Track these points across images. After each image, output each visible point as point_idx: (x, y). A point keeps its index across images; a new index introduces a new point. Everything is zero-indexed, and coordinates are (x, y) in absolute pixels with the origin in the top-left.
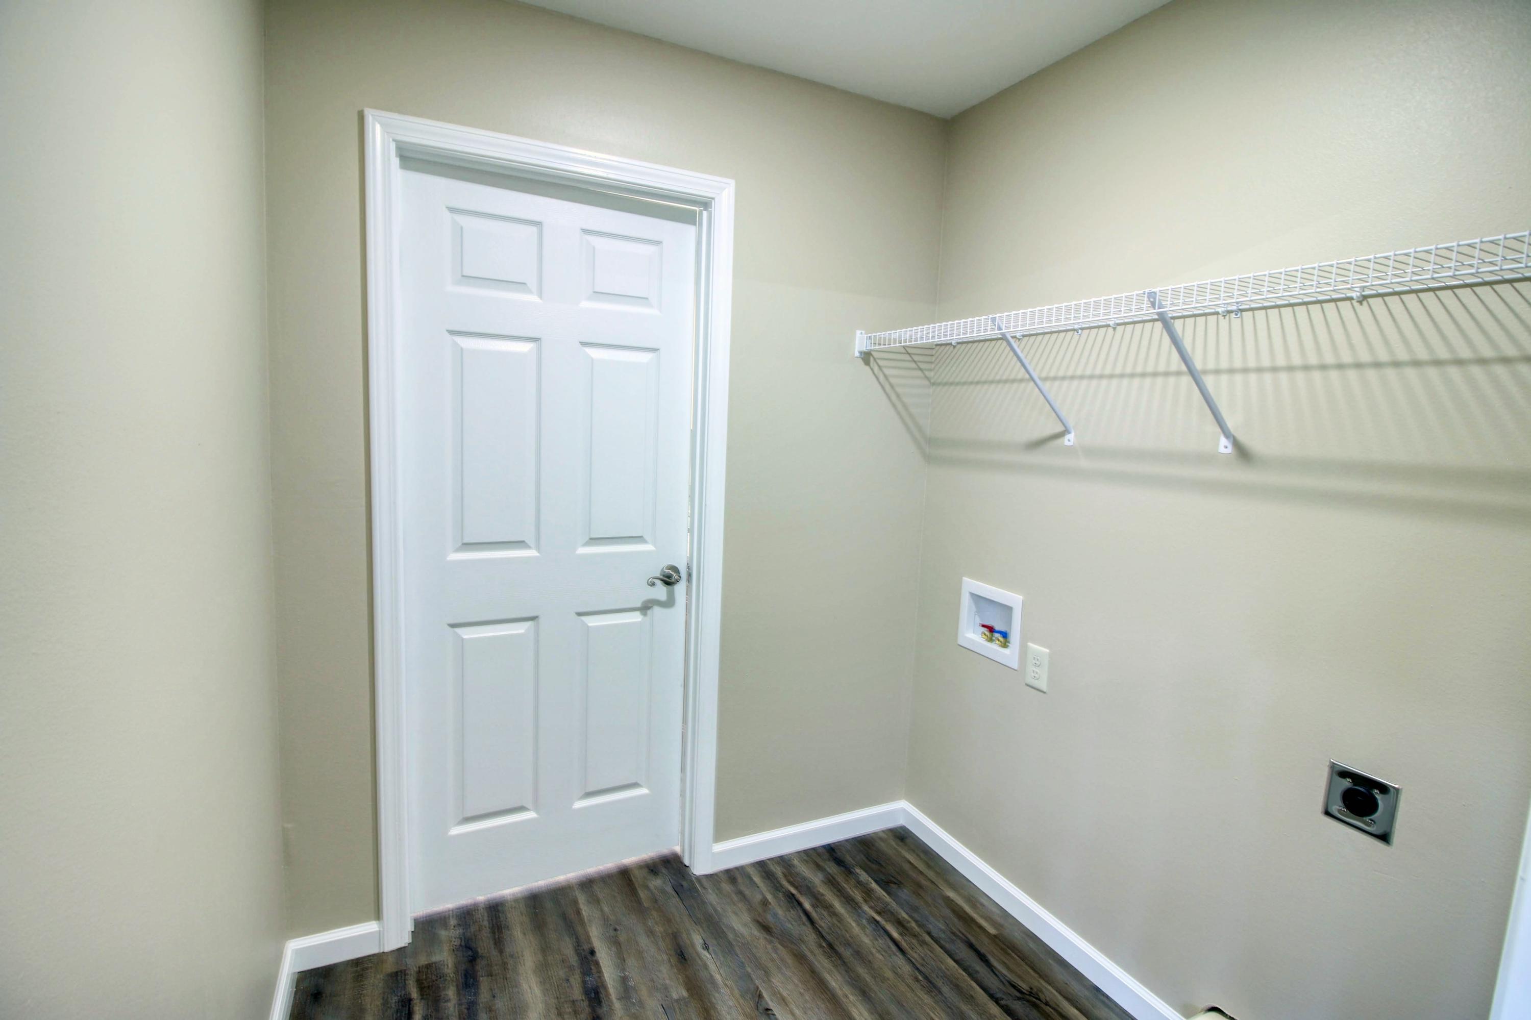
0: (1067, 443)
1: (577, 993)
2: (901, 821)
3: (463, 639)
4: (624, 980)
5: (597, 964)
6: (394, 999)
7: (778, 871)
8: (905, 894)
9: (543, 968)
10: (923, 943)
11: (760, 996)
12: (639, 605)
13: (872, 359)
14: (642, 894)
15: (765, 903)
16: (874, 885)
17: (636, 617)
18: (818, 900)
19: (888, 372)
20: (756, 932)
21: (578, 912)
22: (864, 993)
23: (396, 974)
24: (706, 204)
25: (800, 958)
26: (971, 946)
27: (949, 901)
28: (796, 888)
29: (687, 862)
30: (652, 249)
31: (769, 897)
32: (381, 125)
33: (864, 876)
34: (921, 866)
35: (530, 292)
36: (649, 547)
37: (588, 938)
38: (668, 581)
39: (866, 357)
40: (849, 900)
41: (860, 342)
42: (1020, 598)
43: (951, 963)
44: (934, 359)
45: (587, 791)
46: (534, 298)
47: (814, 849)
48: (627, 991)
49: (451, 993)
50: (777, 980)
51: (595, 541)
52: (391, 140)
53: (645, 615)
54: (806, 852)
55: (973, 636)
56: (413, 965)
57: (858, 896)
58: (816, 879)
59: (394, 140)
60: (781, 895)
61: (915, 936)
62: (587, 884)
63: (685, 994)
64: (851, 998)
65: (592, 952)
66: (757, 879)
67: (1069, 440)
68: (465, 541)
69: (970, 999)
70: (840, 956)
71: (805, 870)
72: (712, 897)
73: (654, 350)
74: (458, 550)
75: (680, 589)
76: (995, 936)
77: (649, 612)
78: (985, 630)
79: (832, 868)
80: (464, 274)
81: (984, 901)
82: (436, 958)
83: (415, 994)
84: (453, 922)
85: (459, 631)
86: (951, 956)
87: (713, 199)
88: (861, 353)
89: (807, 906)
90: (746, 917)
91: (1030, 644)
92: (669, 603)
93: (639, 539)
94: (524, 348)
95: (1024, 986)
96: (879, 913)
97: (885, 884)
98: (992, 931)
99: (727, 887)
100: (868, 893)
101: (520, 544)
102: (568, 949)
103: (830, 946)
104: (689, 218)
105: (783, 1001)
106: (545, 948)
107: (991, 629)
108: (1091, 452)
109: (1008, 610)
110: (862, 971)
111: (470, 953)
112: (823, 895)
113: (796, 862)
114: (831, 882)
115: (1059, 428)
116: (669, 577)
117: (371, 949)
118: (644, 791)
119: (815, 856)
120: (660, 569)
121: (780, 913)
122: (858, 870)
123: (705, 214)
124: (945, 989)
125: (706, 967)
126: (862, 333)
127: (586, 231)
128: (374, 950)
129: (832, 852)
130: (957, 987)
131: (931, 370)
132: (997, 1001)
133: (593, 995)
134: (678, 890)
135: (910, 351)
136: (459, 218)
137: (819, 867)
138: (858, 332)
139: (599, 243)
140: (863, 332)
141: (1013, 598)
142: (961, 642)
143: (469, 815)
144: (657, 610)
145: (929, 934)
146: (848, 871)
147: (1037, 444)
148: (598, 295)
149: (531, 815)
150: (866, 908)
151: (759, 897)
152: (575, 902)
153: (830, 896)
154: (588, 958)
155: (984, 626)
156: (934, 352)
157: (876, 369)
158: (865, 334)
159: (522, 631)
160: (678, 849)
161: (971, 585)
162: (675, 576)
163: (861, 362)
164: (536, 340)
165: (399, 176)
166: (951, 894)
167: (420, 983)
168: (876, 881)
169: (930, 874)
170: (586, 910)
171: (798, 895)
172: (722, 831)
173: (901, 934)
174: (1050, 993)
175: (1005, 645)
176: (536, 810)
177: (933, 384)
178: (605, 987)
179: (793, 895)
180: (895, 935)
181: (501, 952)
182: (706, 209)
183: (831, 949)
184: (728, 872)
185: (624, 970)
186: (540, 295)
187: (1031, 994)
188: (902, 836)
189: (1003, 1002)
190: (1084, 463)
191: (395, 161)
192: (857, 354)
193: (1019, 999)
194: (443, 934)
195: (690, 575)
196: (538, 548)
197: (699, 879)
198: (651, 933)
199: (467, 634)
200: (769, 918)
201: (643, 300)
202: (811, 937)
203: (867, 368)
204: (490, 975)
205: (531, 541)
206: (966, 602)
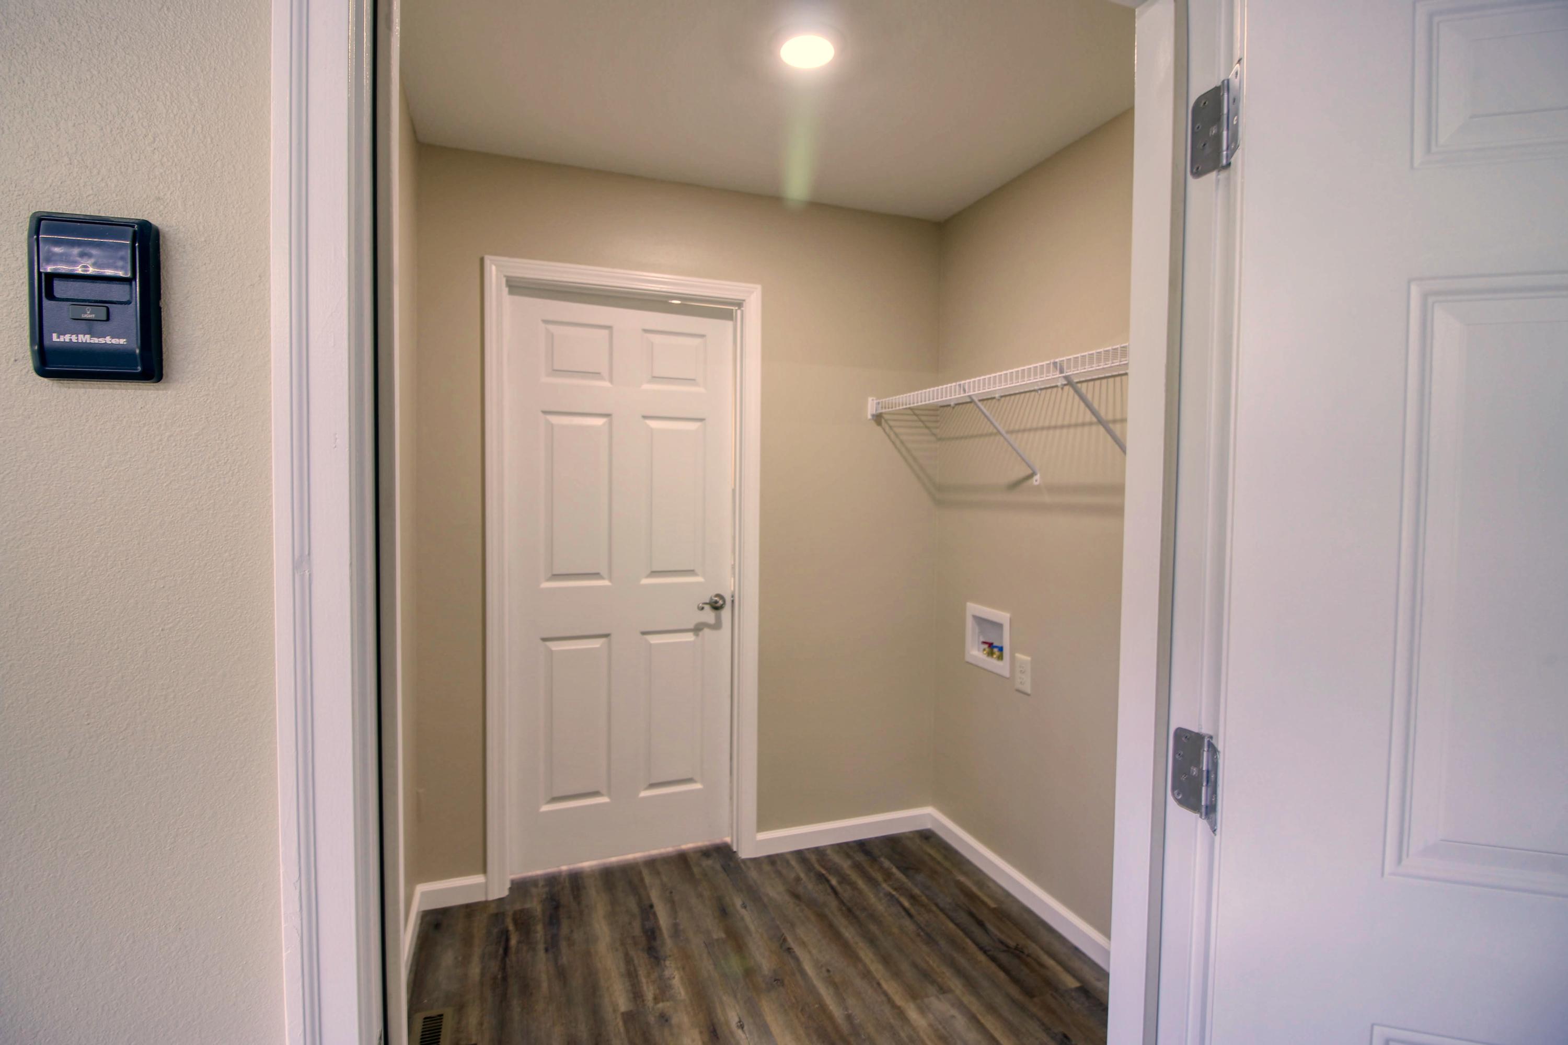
0: (1035, 483)
1: (637, 930)
2: (928, 825)
3: (552, 651)
4: (675, 926)
5: (655, 914)
6: (495, 931)
7: (813, 858)
8: (920, 877)
9: (612, 916)
10: (929, 911)
11: (785, 940)
12: (692, 626)
13: (883, 421)
14: (696, 870)
15: (798, 879)
16: (894, 870)
17: (689, 637)
18: (844, 879)
19: (898, 430)
20: (787, 898)
21: (642, 880)
22: (872, 941)
23: (497, 915)
24: (739, 304)
25: (822, 917)
26: (971, 915)
27: (959, 884)
28: (826, 869)
29: (735, 849)
30: (697, 341)
31: (802, 875)
32: (497, 266)
33: (887, 863)
34: (939, 857)
35: (602, 379)
36: (699, 579)
37: (649, 898)
38: (716, 606)
39: (878, 418)
40: (870, 880)
41: (871, 407)
42: (1008, 615)
43: (951, 925)
44: (939, 418)
45: (651, 782)
46: (606, 384)
47: (847, 844)
48: (676, 931)
49: (539, 928)
50: (800, 931)
51: (654, 573)
52: (502, 276)
53: (697, 635)
54: (840, 845)
55: (976, 653)
56: (510, 910)
57: (879, 877)
58: (845, 865)
59: (505, 276)
60: (812, 874)
61: (923, 905)
62: (652, 863)
63: (723, 935)
64: (861, 944)
65: (651, 906)
66: (793, 863)
67: (1037, 480)
68: (555, 573)
69: (963, 950)
70: (856, 917)
71: (837, 859)
72: (753, 874)
73: (702, 420)
74: (549, 580)
75: (726, 613)
76: (995, 909)
77: (701, 633)
78: (986, 646)
79: (860, 857)
80: (555, 368)
81: (991, 885)
82: (528, 906)
83: (511, 927)
84: (541, 883)
85: (549, 644)
86: (952, 920)
87: (744, 300)
88: (873, 415)
89: (834, 882)
90: (781, 888)
91: (1018, 655)
92: (717, 626)
93: (691, 572)
94: (600, 422)
95: (1012, 944)
96: (895, 889)
97: (905, 870)
98: (993, 905)
99: (767, 867)
100: (888, 876)
101: (596, 575)
102: (632, 904)
103: (849, 910)
104: (727, 315)
105: (803, 944)
106: (614, 902)
107: (991, 645)
108: (1052, 489)
109: (999, 626)
110: (873, 928)
111: (554, 903)
112: (849, 875)
113: (829, 852)
114: (857, 866)
115: (1029, 472)
116: (716, 602)
117: (479, 898)
118: (698, 786)
119: (844, 849)
120: (710, 596)
121: (810, 886)
122: (882, 859)
123: (739, 312)
124: (942, 943)
125: (742, 919)
126: (873, 400)
127: (646, 331)
128: (482, 898)
129: (862, 846)
130: (953, 941)
131: (937, 428)
132: (985, 952)
133: (649, 933)
134: (725, 868)
135: (917, 412)
136: (551, 327)
137: (848, 856)
138: (870, 399)
139: (657, 339)
140: (874, 398)
141: (1002, 616)
142: (968, 659)
143: (555, 795)
144: (706, 631)
145: (937, 905)
146: (874, 859)
147: (1015, 485)
148: (655, 379)
149: (604, 800)
150: (884, 885)
151: (793, 876)
152: (640, 873)
153: (854, 876)
154: (647, 910)
155: (984, 643)
156: (938, 412)
157: (887, 429)
158: (876, 400)
159: (598, 646)
160: (728, 839)
161: (974, 608)
162: (721, 602)
163: (873, 424)
164: (607, 415)
165: (507, 299)
166: (962, 878)
167: (516, 922)
168: (898, 868)
169: (947, 864)
170: (648, 879)
171: (827, 875)
172: (763, 823)
173: (911, 904)
174: (1033, 948)
175: (1000, 658)
176: (609, 795)
177: (940, 439)
178: (660, 929)
179: (823, 875)
180: (906, 904)
181: (579, 903)
182: (739, 308)
183: (849, 912)
184: (769, 857)
185: (675, 918)
186: (611, 381)
187: (1016, 948)
188: (927, 836)
189: (990, 953)
190: (1047, 499)
191: (505, 290)
192: (869, 417)
193: (1004, 951)
194: (534, 891)
195: (733, 602)
196: (610, 579)
197: (744, 861)
198: (700, 896)
199: (556, 646)
200: (800, 890)
201: (691, 381)
202: (833, 903)
203: (879, 429)
204: (569, 917)
205: (604, 572)
206: (970, 623)
